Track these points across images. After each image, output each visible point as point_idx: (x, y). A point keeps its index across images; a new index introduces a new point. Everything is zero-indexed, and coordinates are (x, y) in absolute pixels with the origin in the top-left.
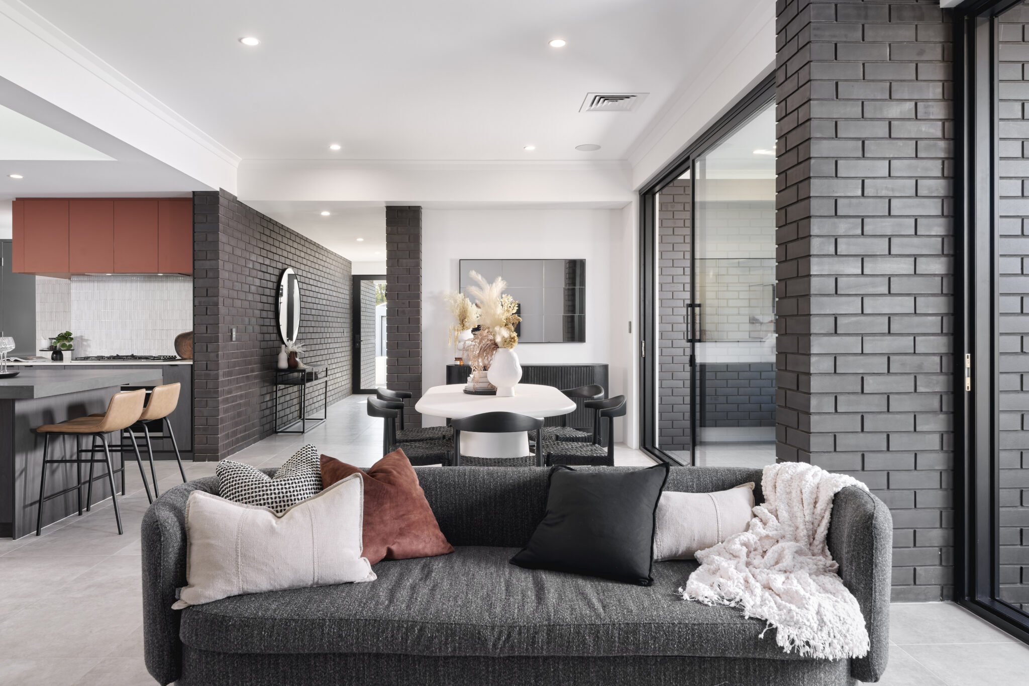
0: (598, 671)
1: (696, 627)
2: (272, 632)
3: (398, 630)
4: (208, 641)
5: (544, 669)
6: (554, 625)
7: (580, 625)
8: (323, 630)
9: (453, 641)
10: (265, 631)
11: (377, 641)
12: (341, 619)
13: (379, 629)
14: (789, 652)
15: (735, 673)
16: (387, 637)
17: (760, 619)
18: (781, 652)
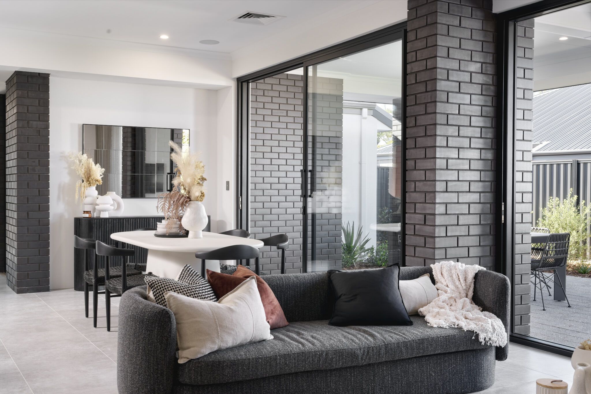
0: (401, 368)
1: (447, 337)
2: (249, 366)
3: (315, 356)
4: (210, 378)
5: (377, 371)
6: (387, 344)
7: (399, 343)
8: (277, 362)
9: (342, 359)
10: (245, 367)
11: (305, 364)
12: (285, 355)
13: (305, 357)
14: (483, 344)
15: (458, 360)
16: (310, 361)
17: (471, 331)
18: (480, 345)
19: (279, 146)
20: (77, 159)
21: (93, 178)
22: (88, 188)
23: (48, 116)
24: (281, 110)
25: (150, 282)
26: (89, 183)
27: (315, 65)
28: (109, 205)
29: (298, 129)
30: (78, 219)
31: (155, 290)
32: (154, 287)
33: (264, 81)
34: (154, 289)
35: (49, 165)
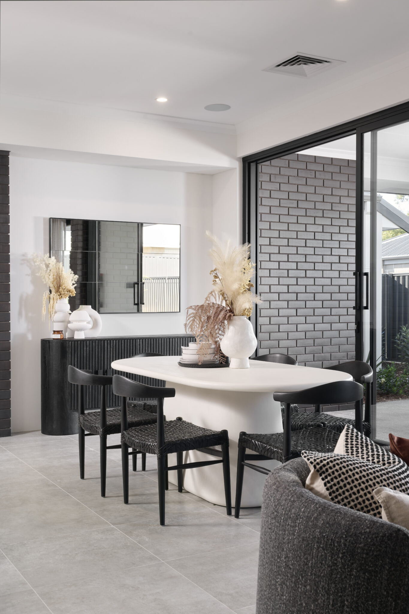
19: (288, 246)
20: (44, 263)
21: (64, 288)
22: (58, 301)
23: (8, 207)
24: (291, 200)
25: (318, 464)
26: (59, 294)
27: (375, 131)
28: (85, 323)
29: (311, 224)
30: (48, 342)
31: (329, 478)
32: (327, 474)
33: (271, 163)
34: (326, 477)
35: (8, 271)
